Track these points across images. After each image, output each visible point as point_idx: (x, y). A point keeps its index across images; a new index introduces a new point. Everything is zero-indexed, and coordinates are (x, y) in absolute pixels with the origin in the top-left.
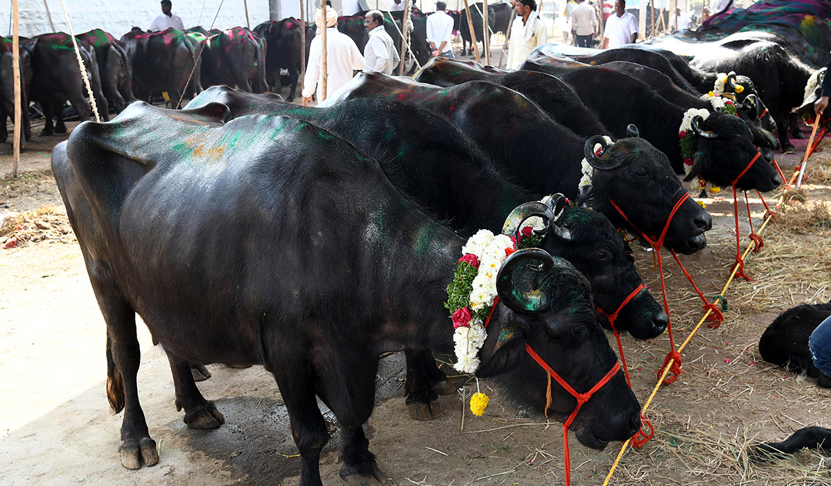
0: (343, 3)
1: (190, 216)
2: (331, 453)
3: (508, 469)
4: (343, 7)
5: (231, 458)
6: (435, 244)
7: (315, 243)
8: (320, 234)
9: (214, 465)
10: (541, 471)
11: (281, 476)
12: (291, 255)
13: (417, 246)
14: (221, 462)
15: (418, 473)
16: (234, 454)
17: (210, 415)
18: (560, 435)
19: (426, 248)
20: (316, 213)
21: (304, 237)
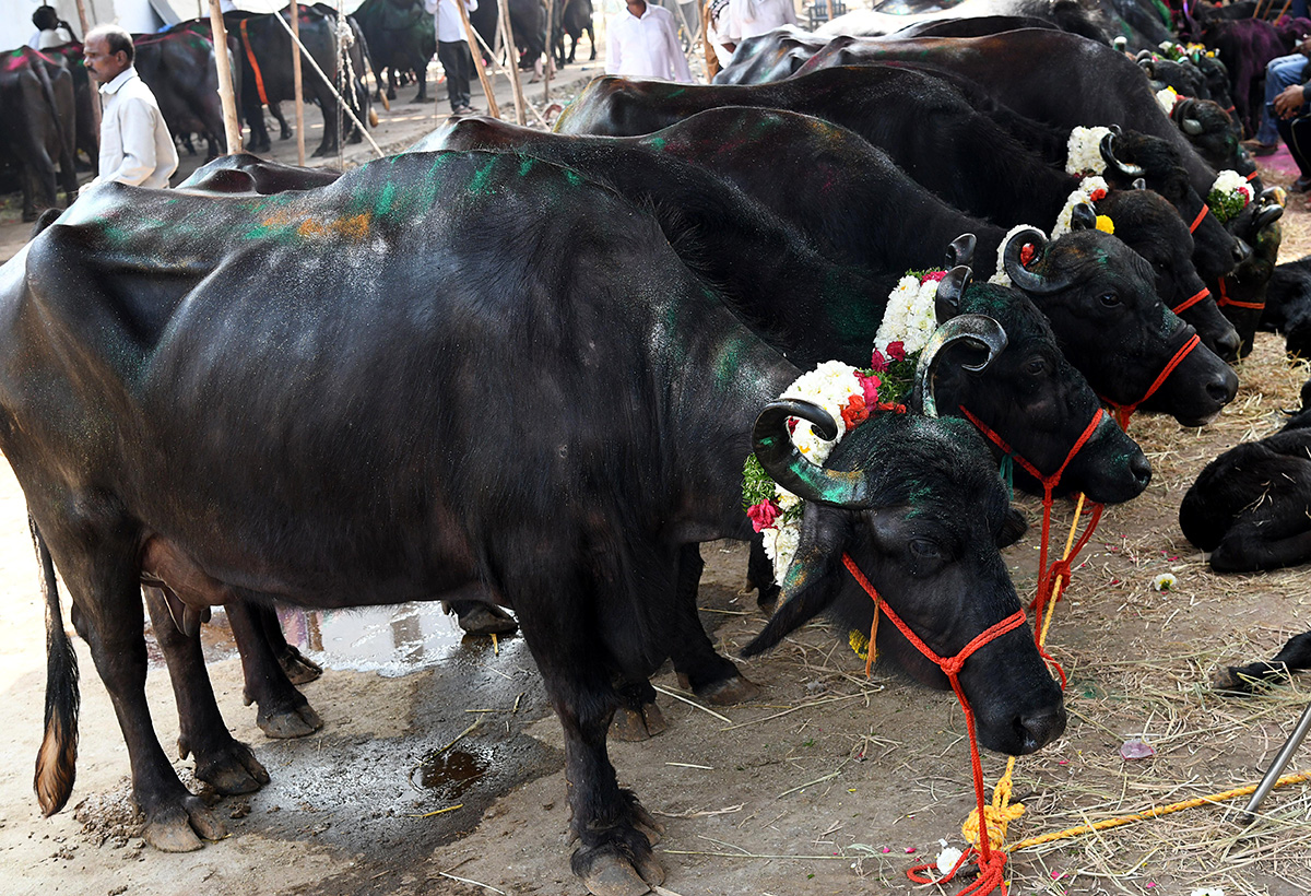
0: (116, 6)
1: (346, 338)
2: (499, 799)
3: (826, 772)
4: (117, 13)
5: (316, 835)
6: (746, 371)
7: (587, 361)
8: (592, 345)
9: (289, 850)
10: (883, 766)
11: (426, 846)
12: (550, 386)
13: (718, 370)
14: (301, 845)
15: (672, 802)
16: (317, 828)
17: (242, 768)
18: (895, 710)
19: (732, 372)
20: (584, 311)
21: (568, 354)
